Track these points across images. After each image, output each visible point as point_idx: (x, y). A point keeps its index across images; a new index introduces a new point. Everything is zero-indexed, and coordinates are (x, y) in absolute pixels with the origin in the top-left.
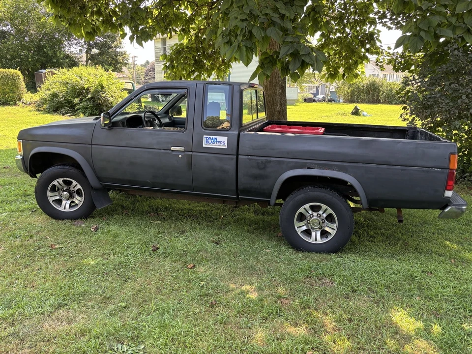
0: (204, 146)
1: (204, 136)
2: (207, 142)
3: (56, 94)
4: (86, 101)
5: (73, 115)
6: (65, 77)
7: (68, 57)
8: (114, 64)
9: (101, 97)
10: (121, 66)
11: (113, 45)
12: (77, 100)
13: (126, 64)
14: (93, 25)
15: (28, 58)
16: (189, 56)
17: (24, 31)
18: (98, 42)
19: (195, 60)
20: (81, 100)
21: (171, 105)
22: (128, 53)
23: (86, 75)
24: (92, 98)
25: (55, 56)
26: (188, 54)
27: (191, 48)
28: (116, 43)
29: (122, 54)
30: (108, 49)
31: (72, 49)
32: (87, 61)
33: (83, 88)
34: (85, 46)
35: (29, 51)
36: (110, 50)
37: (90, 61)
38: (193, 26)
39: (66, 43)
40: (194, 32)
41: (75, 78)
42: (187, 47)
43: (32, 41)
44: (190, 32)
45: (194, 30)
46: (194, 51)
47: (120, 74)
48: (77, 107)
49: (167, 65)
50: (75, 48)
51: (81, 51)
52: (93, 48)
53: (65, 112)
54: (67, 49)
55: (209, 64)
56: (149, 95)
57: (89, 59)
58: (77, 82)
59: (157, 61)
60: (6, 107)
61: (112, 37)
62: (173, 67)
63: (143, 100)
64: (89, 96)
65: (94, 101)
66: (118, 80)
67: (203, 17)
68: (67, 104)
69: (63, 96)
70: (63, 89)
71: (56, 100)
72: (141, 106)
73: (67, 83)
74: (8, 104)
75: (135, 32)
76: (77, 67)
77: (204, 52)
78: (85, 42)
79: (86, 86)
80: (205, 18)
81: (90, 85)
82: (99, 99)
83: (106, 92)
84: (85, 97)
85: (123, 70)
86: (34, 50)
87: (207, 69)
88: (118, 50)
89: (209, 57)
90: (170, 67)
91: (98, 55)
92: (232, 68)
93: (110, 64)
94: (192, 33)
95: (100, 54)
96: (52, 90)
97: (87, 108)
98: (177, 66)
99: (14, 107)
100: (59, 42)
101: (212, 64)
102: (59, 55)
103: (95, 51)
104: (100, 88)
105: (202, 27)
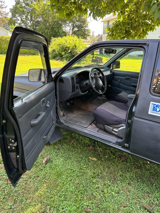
0: (149, 113)
1: (151, 103)
2: (154, 109)
3: (55, 50)
4: (68, 53)
5: (61, 61)
6: (59, 41)
7: (64, 32)
8: (84, 35)
9: (75, 51)
10: (86, 37)
11: (84, 26)
12: (64, 53)
13: (89, 35)
14: (71, 10)
15: (48, 33)
16: (123, 28)
17: (47, 20)
18: (78, 24)
19: (126, 31)
20: (65, 53)
21: (113, 61)
22: (90, 30)
23: (69, 40)
24: (71, 52)
25: (59, 32)
26: (122, 26)
27: (125, 23)
28: (85, 25)
29: (88, 30)
30: (82, 28)
31: (66, 29)
32: (72, 34)
33: (67, 47)
34: (72, 27)
35: (48, 30)
36: (83, 28)
37: (73, 34)
38: (128, 9)
39: (64, 26)
40: (128, 13)
41: (64, 42)
42: (123, 22)
43: (50, 25)
44: (125, 13)
45: (127, 12)
46: (126, 25)
47: (85, 40)
48: (63, 56)
49: (110, 34)
50: (67, 28)
51: (70, 29)
52: (75, 28)
53: (58, 59)
54: (64, 29)
55: (134, 33)
56: (98, 50)
57: (73, 33)
58: (64, 44)
59: (104, 33)
60: (34, 56)
61: (84, 22)
62: (113, 35)
63: (95, 53)
64: (69, 51)
65: (71, 54)
66: (83, 43)
67: (134, 3)
68: (59, 55)
69: (58, 51)
70: (58, 48)
71: (54, 53)
72: (94, 56)
73: (60, 44)
74: (35, 55)
75: (93, 10)
76: (65, 37)
77: (132, 25)
78: (72, 25)
79: (68, 46)
80: (135, 4)
81: (70, 46)
82: (74, 52)
83: (77, 49)
84: (67, 51)
85: (87, 38)
86: (51, 30)
87: (132, 36)
88: (86, 28)
89: (134, 28)
90: (111, 35)
91: (77, 31)
92: (148, 35)
93: (82, 36)
94: (126, 13)
95: (78, 31)
96: (53, 48)
97: (68, 57)
98: (115, 35)
99: (37, 56)
100: (61, 25)
101: (136, 32)
102: (60, 31)
103: (76, 29)
104: (74, 47)
105: (133, 10)
